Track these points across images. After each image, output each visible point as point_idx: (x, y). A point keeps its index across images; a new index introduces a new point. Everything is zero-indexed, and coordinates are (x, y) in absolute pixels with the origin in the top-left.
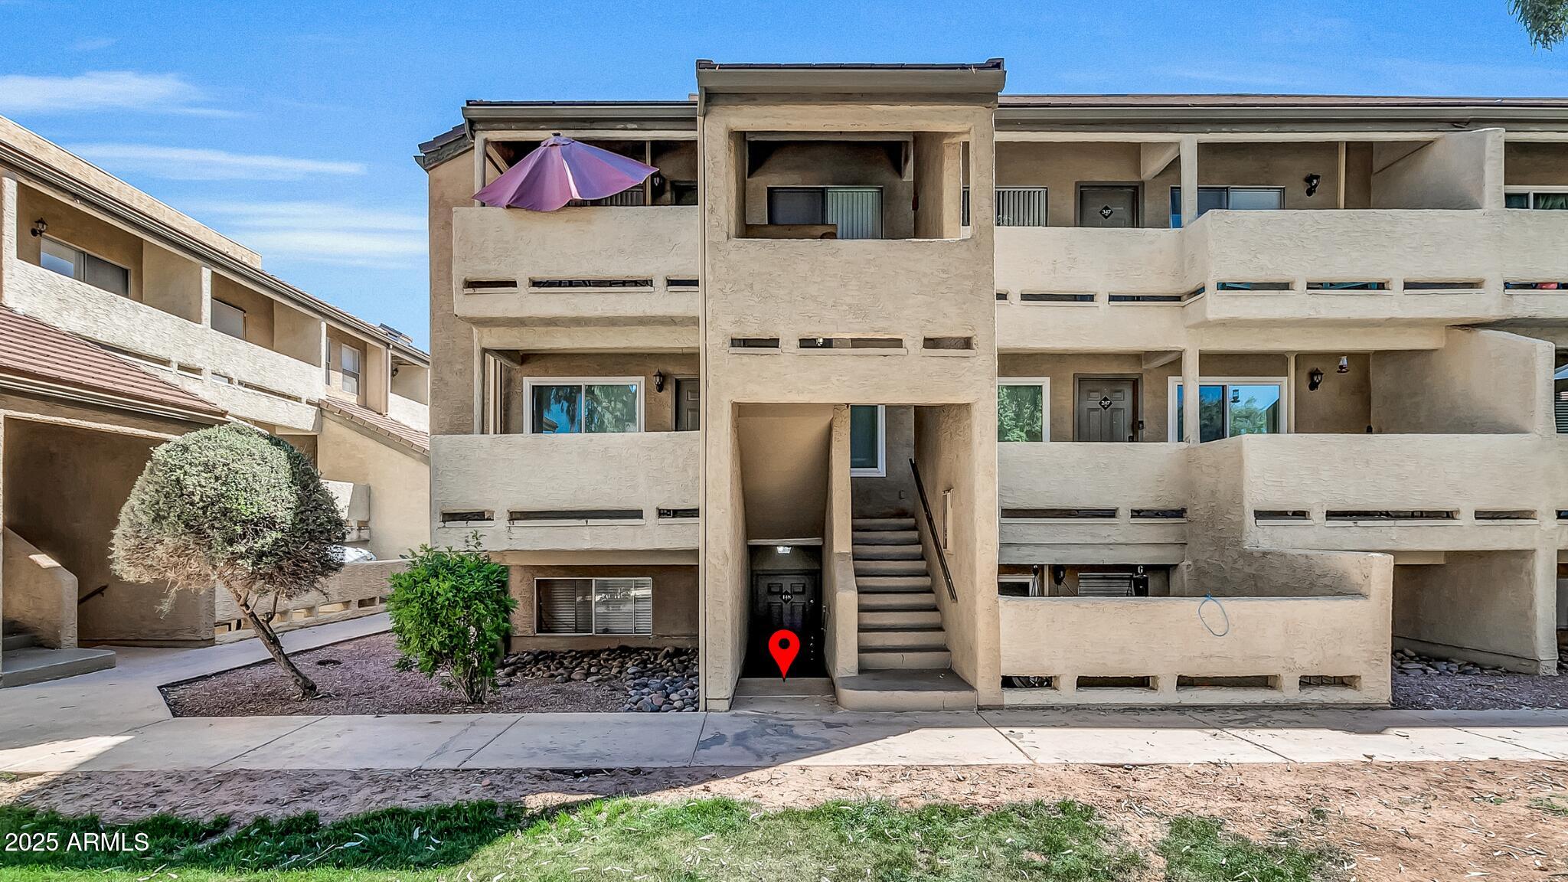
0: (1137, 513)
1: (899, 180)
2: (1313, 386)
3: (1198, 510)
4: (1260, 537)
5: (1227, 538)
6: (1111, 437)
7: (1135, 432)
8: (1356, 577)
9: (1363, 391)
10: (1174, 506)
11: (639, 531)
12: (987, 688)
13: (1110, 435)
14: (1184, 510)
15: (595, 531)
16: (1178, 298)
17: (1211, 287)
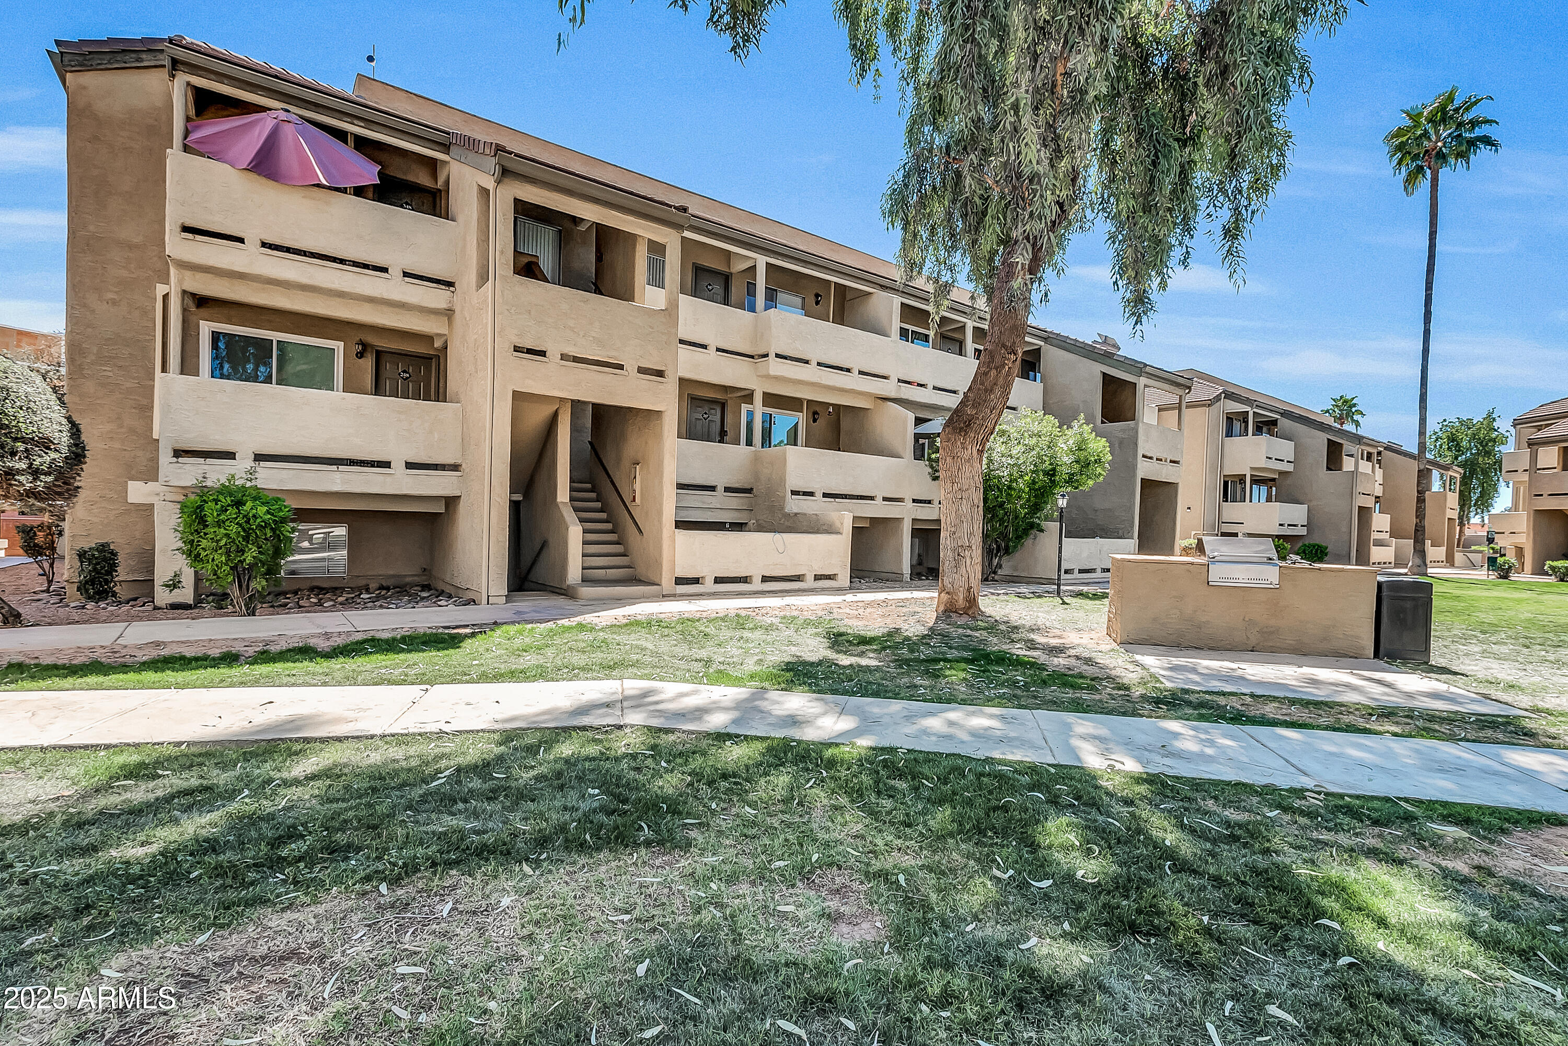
0: (727, 489)
1: (574, 227)
2: (815, 421)
3: (759, 489)
4: (794, 505)
5: (776, 507)
6: (709, 439)
7: (722, 437)
8: (838, 524)
9: (836, 427)
10: (747, 486)
11: (389, 479)
12: (667, 583)
13: (706, 437)
14: (752, 489)
15: (346, 476)
16: (752, 357)
17: (772, 355)
